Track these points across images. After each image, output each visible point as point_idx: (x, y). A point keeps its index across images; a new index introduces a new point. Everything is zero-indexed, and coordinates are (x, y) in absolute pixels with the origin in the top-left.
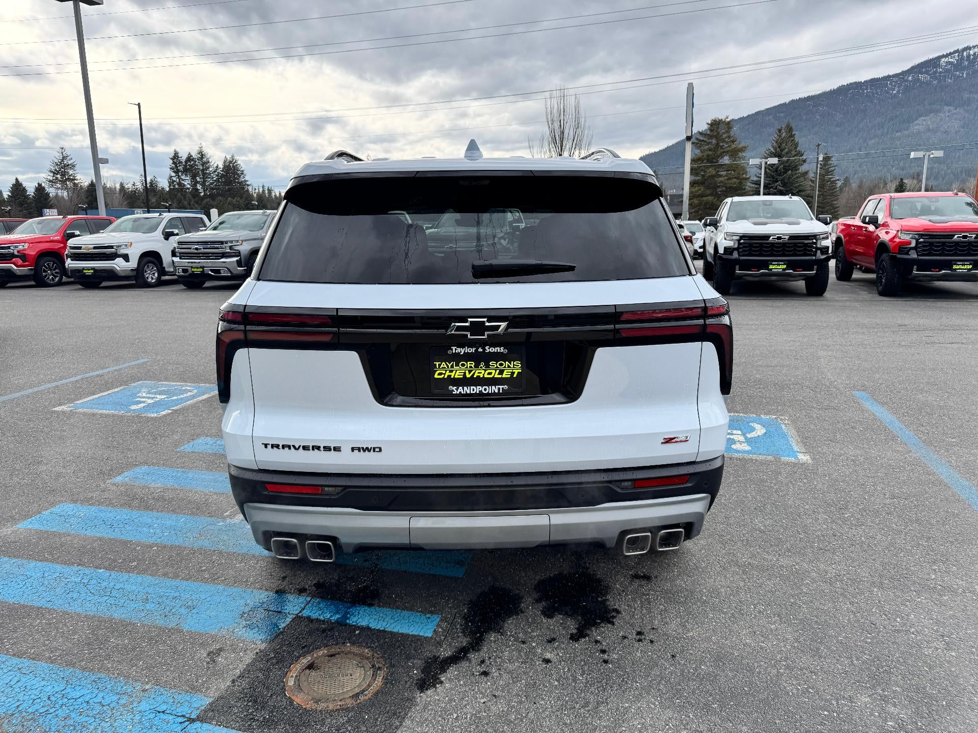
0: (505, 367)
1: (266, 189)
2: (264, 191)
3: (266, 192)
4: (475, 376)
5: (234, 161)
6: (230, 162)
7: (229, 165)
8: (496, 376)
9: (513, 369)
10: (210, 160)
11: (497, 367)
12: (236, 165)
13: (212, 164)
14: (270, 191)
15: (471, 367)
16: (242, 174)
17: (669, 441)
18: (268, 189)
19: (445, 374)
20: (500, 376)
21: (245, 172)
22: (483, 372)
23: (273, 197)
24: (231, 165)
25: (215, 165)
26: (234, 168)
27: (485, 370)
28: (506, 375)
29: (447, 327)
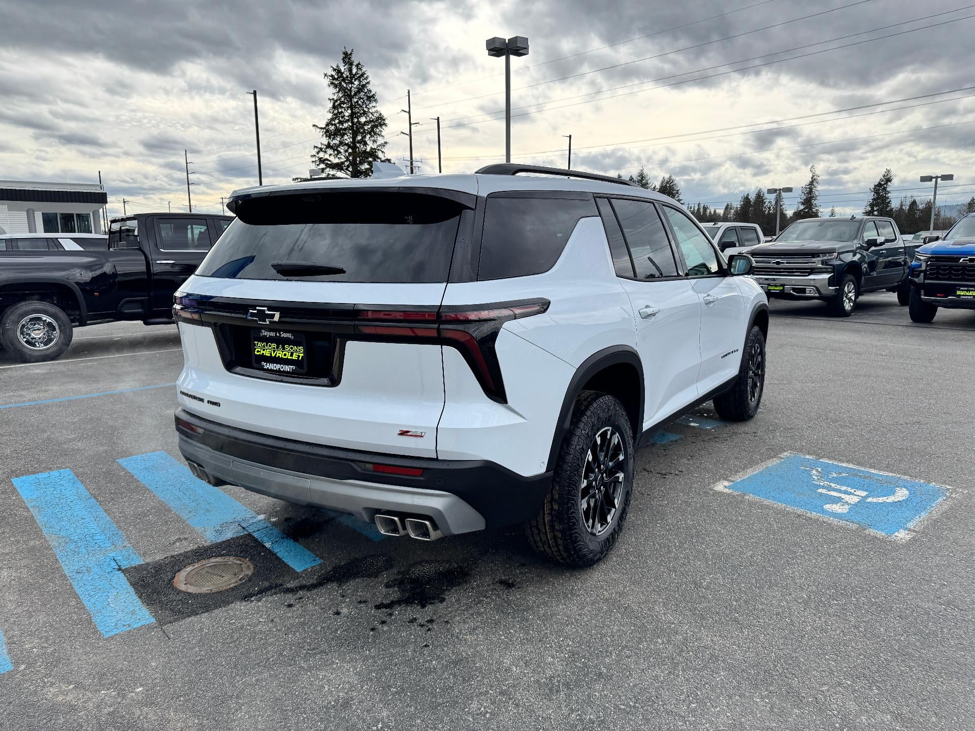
0: (294, 351)
1: (702, 206)
2: (699, 209)
3: (702, 210)
4: (277, 356)
5: (671, 181)
6: (667, 182)
7: (666, 185)
8: (289, 358)
9: (298, 353)
10: (649, 182)
11: (289, 350)
12: (673, 185)
13: (650, 185)
14: (705, 209)
15: (274, 348)
16: (677, 193)
17: (404, 433)
18: (704, 207)
19: (260, 352)
20: (291, 358)
21: (680, 191)
22: (281, 352)
23: (708, 214)
24: (668, 185)
25: (653, 186)
26: (670, 189)
27: (283, 352)
28: (295, 357)
29: (246, 313)
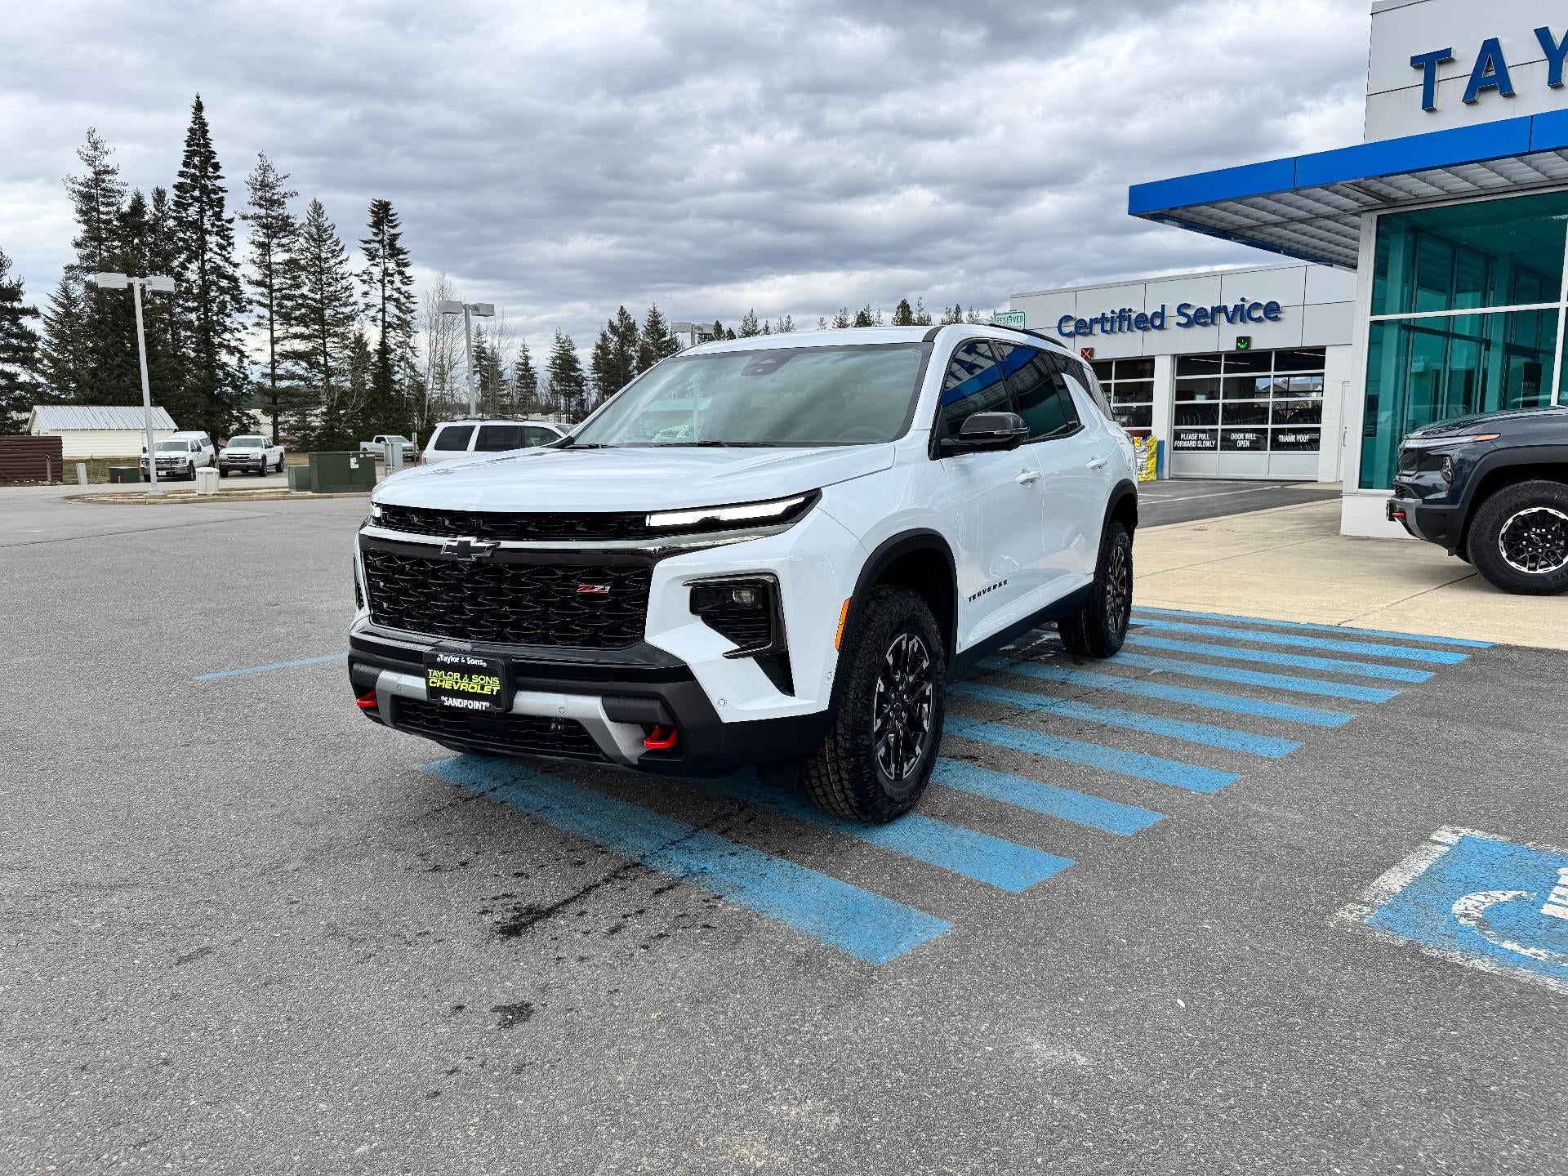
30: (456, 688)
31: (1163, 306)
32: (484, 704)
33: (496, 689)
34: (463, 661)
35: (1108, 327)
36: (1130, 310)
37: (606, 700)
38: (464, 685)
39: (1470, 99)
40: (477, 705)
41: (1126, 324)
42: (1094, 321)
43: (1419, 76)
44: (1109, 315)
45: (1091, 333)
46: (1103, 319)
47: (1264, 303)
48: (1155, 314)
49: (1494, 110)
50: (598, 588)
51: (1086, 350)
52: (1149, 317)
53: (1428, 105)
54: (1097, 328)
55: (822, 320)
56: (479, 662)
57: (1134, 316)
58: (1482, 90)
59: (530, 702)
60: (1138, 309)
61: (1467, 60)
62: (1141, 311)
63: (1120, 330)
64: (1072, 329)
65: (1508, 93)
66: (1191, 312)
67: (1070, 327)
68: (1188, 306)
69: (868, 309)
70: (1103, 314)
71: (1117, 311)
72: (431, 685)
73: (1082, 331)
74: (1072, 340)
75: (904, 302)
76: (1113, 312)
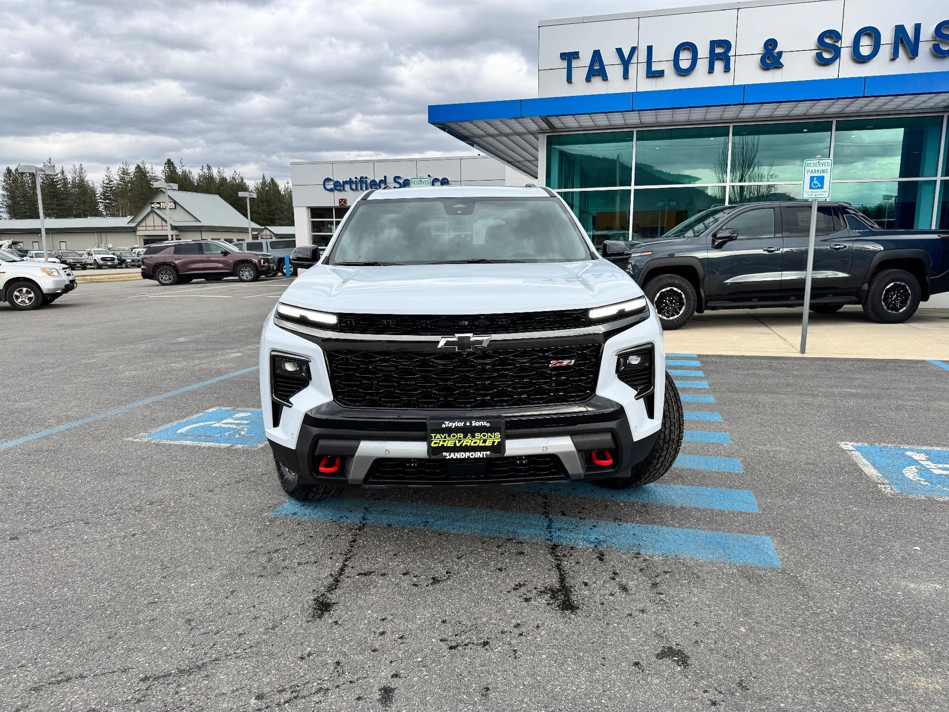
30: (458, 445)
31: (385, 177)
32: (485, 453)
33: (497, 441)
34: (468, 424)
35: (354, 187)
36: (366, 178)
37: (574, 437)
38: (468, 442)
39: (588, 80)
40: (479, 455)
41: (364, 186)
42: (345, 183)
43: (565, 64)
44: (354, 180)
45: (344, 189)
46: (350, 182)
47: (441, 179)
48: (381, 181)
49: (597, 87)
50: (565, 362)
51: (342, 200)
52: (378, 182)
53: (569, 80)
54: (347, 187)
55: (108, 169)
56: (485, 424)
57: (369, 181)
58: (594, 75)
59: (516, 447)
60: (370, 178)
61: (585, 59)
62: (373, 179)
63: (361, 189)
64: (332, 186)
65: (605, 78)
66: (401, 181)
67: (330, 185)
68: (399, 177)
69: (143, 163)
70: (350, 179)
71: (359, 178)
72: (433, 445)
73: (338, 188)
74: (332, 193)
75: (169, 161)
76: (356, 178)
